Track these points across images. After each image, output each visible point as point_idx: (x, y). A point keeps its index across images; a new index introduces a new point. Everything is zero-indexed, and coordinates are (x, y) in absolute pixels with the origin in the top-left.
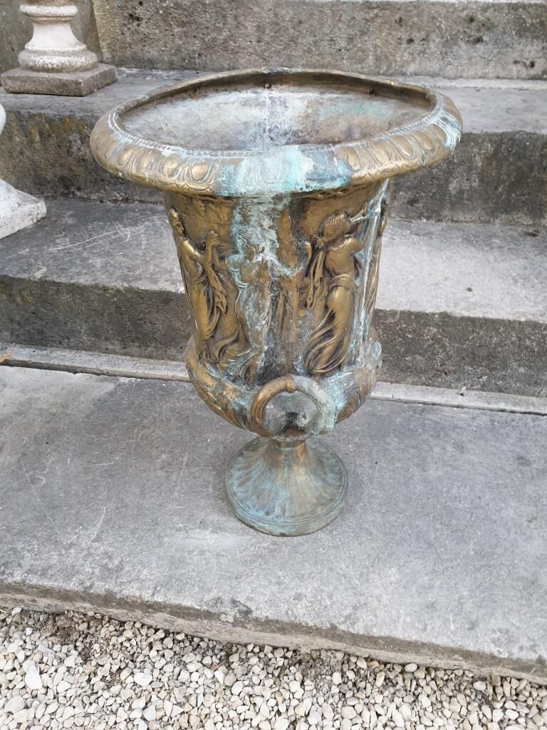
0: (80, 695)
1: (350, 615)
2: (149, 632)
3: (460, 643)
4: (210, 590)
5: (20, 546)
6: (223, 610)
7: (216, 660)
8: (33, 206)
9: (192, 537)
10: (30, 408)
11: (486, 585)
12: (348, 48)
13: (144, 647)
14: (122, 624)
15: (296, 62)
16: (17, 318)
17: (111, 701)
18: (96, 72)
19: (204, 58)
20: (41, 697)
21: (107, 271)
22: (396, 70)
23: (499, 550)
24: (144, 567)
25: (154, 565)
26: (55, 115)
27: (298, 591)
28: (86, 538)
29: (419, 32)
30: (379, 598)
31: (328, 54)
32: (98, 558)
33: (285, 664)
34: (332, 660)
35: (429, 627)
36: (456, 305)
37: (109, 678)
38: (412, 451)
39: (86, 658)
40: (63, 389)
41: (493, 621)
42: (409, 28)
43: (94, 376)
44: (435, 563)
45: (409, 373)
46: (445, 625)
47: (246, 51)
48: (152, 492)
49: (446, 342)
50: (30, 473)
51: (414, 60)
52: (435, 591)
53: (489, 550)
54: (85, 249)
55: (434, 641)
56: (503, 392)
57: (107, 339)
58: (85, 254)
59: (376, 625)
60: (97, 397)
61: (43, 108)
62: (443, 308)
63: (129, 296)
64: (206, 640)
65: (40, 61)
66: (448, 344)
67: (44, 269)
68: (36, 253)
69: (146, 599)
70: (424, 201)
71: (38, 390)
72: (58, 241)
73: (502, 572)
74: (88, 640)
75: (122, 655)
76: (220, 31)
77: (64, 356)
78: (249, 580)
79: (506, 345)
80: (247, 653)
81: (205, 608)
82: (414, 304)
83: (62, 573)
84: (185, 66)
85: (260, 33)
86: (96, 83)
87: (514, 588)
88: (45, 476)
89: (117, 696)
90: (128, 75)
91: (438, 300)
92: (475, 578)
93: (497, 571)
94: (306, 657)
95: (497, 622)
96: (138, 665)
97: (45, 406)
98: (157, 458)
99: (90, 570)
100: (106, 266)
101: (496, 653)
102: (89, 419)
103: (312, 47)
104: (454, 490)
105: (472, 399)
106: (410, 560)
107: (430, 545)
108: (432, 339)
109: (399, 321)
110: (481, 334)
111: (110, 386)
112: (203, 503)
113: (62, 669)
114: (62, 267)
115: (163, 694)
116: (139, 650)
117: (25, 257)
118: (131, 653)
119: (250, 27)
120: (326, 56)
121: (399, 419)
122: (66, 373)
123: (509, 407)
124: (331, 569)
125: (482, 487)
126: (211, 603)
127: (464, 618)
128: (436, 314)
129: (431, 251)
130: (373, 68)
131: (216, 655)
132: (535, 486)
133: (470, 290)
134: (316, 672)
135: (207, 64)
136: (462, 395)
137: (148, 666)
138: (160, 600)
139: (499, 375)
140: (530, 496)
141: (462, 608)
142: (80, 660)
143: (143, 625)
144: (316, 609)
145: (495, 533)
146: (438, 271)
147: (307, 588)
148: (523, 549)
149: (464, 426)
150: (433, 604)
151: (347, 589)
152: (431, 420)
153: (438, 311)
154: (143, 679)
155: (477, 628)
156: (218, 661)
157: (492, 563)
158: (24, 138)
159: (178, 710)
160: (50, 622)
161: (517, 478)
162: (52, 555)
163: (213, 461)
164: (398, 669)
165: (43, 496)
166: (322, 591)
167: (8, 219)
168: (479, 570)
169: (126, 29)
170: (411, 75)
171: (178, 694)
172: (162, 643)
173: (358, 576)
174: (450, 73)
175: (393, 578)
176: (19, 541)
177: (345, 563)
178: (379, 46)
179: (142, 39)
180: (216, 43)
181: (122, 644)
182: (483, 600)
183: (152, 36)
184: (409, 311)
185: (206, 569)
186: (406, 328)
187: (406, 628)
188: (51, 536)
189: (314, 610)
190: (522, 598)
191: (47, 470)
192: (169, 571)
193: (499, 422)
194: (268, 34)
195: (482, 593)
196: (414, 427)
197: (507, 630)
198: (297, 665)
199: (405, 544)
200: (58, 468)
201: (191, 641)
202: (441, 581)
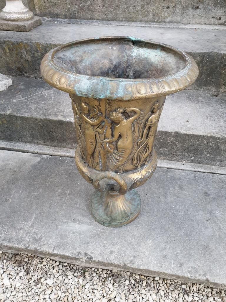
0: (25, 288)
1: (132, 260)
2: (53, 262)
3: (175, 272)
4: (76, 249)
6: (81, 257)
7: (79, 274)
8: (6, 81)
9: (70, 226)
10: (6, 168)
11: (188, 248)
12: (141, 10)
13: (51, 268)
14: (42, 259)
15: (119, 16)
17: (37, 291)
18: (33, 21)
19: (79, 13)
20: (9, 288)
21: (37, 111)
22: (162, 20)
23: (194, 233)
24: (50, 238)
25: (54, 238)
26: (15, 41)
27: (112, 250)
28: (27, 225)
29: (172, 3)
30: (144, 253)
31: (132, 13)
32: (31, 234)
33: (107, 276)
34: (126, 275)
35: (163, 266)
36: (182, 128)
37: (36, 281)
38: (161, 189)
39: (28, 273)
40: (19, 160)
41: (189, 263)
42: (167, 2)
43: (32, 154)
44: (168, 239)
45: (162, 155)
46: (170, 265)
47: (97, 11)
48: (54, 206)
49: (177, 143)
50: (5, 197)
51: (169, 16)
52: (167, 250)
53: (190, 233)
54: (28, 101)
55: (165, 271)
56: (200, 163)
57: (37, 139)
58: (28, 103)
59: (142, 265)
60: (33, 164)
61: (10, 38)
62: (176, 130)
63: (46, 122)
64: (76, 266)
65: (9, 16)
66: (177, 144)
67: (11, 110)
68: (7, 102)
69: (51, 252)
71: (9, 160)
72: (17, 97)
73: (194, 243)
74: (28, 265)
75: (42, 271)
76: (86, 2)
77: (20, 145)
78: (92, 245)
79: (202, 145)
80: (92, 271)
81: (74, 256)
82: (164, 128)
83: (17, 241)
84: (72, 17)
85: (103, 3)
86: (33, 26)
87: (199, 250)
88: (10, 198)
89: (40, 288)
90: (47, 21)
91: (174, 126)
92: (184, 245)
93: (192, 242)
94: (115, 273)
95: (191, 264)
96: (48, 276)
97: (12, 168)
98: (57, 191)
99: (28, 239)
100: (37, 108)
101: (189, 277)
102: (30, 173)
103: (126, 10)
104: (177, 207)
105: (187, 167)
106: (158, 237)
107: (166, 230)
108: (171, 142)
109: (158, 135)
110: (192, 141)
111: (39, 159)
112: (74, 211)
113: (18, 277)
114: (18, 109)
115: (58, 288)
116: (49, 270)
117: (3, 104)
118: (46, 271)
120: (132, 14)
121: (157, 175)
122: (21, 153)
123: (202, 170)
124: (125, 241)
125: (189, 205)
126: (76, 254)
127: (178, 262)
128: (173, 132)
129: (173, 103)
130: (152, 19)
131: (80, 272)
132: (211, 205)
133: (188, 121)
134: (119, 280)
135: (81, 16)
136: (183, 164)
137: (52, 276)
138: (56, 253)
139: (199, 157)
140: (208, 210)
141: (177, 258)
142: (25, 274)
143: (51, 259)
144: (119, 258)
145: (193, 225)
146: (175, 113)
147: (115, 249)
148: (203, 232)
149: (184, 178)
150: (166, 256)
151: (131, 249)
152: (170, 176)
153: (174, 131)
154: (50, 282)
155: (183, 266)
156: (80, 275)
157: (191, 239)
158: (2, 51)
159: (64, 295)
160: (13, 258)
161: (204, 201)
162: (13, 233)
163: (79, 193)
164: (152, 279)
165: (10, 207)
166: (121, 250)
168: (185, 242)
170: (168, 22)
171: (63, 288)
172: (58, 267)
173: (136, 244)
174: (185, 21)
175: (150, 245)
177: (131, 238)
178: (154, 10)
179: (53, 5)
180: (85, 7)
181: (42, 267)
182: (186, 254)
183: (57, 4)
184: (162, 131)
185: (75, 240)
186: (160, 137)
187: (154, 266)
188: (13, 225)
189: (118, 258)
190: (201, 253)
191: (12, 196)
192: (60, 240)
193: (198, 177)
194: (107, 3)
195: (186, 251)
196: (163, 178)
197: (195, 267)
198: (112, 277)
199: (156, 230)
200: (16, 195)
201: (70, 266)
202: (170, 246)
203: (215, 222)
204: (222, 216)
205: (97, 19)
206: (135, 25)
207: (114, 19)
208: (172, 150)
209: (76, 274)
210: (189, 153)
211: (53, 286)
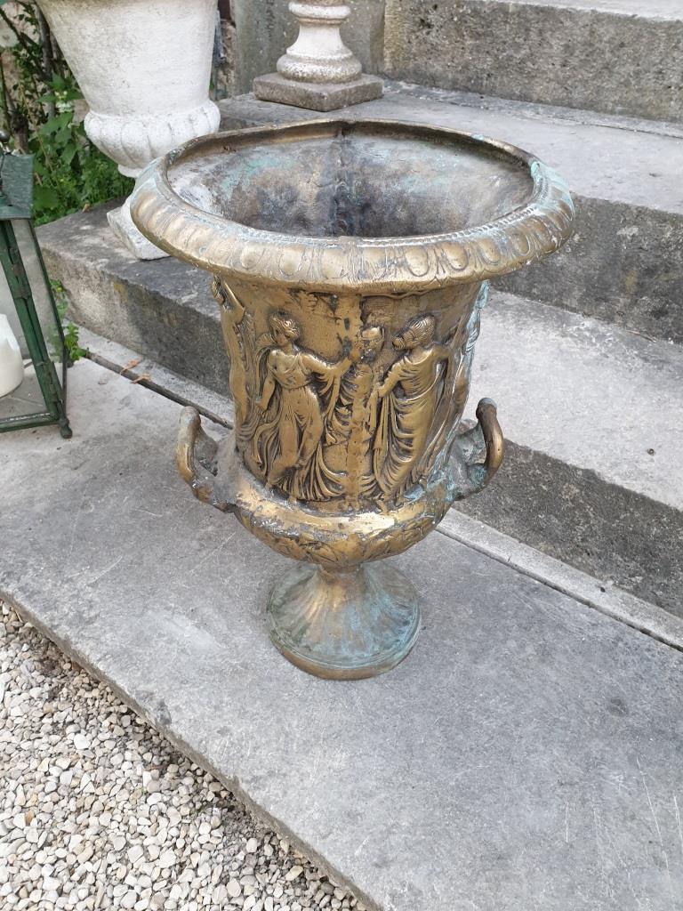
0: (25, 728)
1: (261, 778)
2: (114, 701)
3: (352, 873)
4: (149, 681)
5: (31, 562)
6: (148, 707)
7: (156, 761)
9: (173, 622)
10: (132, 435)
11: (439, 828)
12: (681, 85)
13: (102, 712)
15: (606, 97)
16: (164, 339)
17: (44, 747)
18: (352, 86)
23: (488, 798)
24: (112, 630)
25: (121, 632)
27: (229, 726)
28: (84, 578)
30: (303, 777)
31: (650, 91)
32: (80, 603)
33: (214, 802)
34: (258, 824)
35: (331, 837)
36: (615, 466)
37: (60, 726)
38: (479, 632)
39: (53, 696)
41: (411, 872)
43: (211, 421)
44: (398, 773)
45: (541, 536)
46: (351, 844)
47: (545, 76)
48: (173, 560)
49: (590, 510)
50: (87, 497)
52: (371, 802)
53: (477, 791)
55: (326, 854)
56: (663, 607)
59: (277, 803)
62: (593, 465)
64: (162, 737)
65: (306, 69)
66: (592, 515)
67: (195, 295)
69: (92, 662)
70: (675, 315)
71: (151, 419)
73: (470, 824)
74: (63, 681)
75: (82, 710)
76: (518, 47)
77: (196, 392)
78: (191, 690)
79: (669, 543)
80: (189, 770)
81: (133, 696)
82: (556, 447)
83: (44, 602)
84: (470, 87)
85: (567, 55)
86: (347, 98)
88: (96, 504)
89: (53, 745)
90: (402, 92)
91: (594, 452)
92: (432, 814)
93: (465, 820)
94: (239, 807)
95: (416, 877)
96: (87, 727)
97: (145, 437)
98: (203, 528)
99: (67, 611)
103: (631, 79)
104: (493, 700)
105: (612, 600)
106: (372, 754)
107: (410, 748)
108: (571, 501)
109: (532, 463)
110: (636, 516)
112: (209, 591)
113: (25, 695)
115: (88, 766)
116: (95, 714)
117: (189, 278)
118: (89, 713)
119: (556, 45)
120: (648, 93)
121: (495, 589)
123: (658, 631)
124: (279, 720)
125: (533, 713)
126: (142, 695)
127: (379, 850)
128: (580, 469)
129: (645, 386)
131: (160, 756)
132: (607, 745)
133: (651, 452)
134: (238, 827)
135: (495, 88)
136: (603, 590)
137: (94, 732)
138: (101, 669)
139: (658, 582)
140: (588, 755)
141: (387, 837)
142: (46, 696)
144: (231, 754)
145: (502, 775)
146: (629, 415)
147: (240, 727)
148: (522, 811)
149: (574, 630)
150: (359, 814)
151: (278, 750)
152: (533, 605)
153: (583, 467)
154: (81, 742)
155: (385, 870)
156: (157, 763)
157: (468, 807)
159: (91, 788)
160: (42, 648)
162: (48, 582)
163: (252, 552)
164: (321, 874)
165: (81, 524)
166: (252, 738)
168: (442, 806)
169: (413, 37)
171: (100, 773)
172: (119, 718)
173: (301, 742)
175: (336, 764)
176: (34, 557)
177: (299, 721)
179: (428, 50)
180: (510, 63)
181: (86, 699)
182: (419, 843)
183: (439, 48)
184: (545, 455)
185: (162, 659)
186: (540, 475)
187: (306, 824)
188: (60, 564)
189: (229, 753)
190: (470, 866)
191: (103, 500)
192: (129, 644)
193: (626, 644)
194: (577, 57)
195: (424, 835)
196: (506, 606)
197: (420, 892)
198: (226, 810)
199: (382, 734)
200: (112, 502)
201: (147, 730)
202: (388, 795)
203: (584, 801)
204: (626, 794)
205: (539, 101)
206: (647, 129)
207: (589, 106)
208: (575, 530)
209: (148, 757)
210: (627, 559)
211: (81, 756)
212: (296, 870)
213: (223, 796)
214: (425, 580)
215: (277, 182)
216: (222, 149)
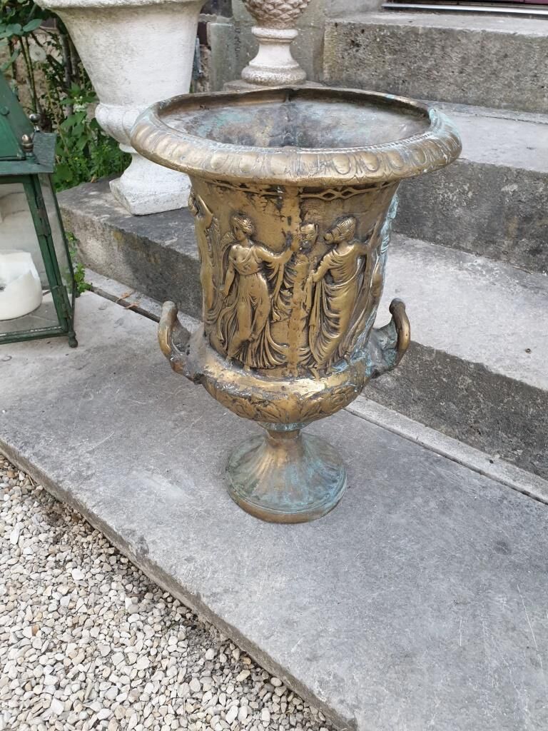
1: (218, 594)
2: (105, 545)
3: (289, 665)
4: (132, 522)
5: (43, 434)
6: (131, 541)
7: (135, 590)
10: (124, 346)
11: (358, 633)
13: (95, 553)
14: (92, 529)
15: (494, 96)
16: (151, 275)
17: (49, 578)
19: (407, 84)
23: (398, 612)
24: (104, 485)
25: (111, 486)
27: (194, 555)
28: (84, 447)
30: (251, 594)
31: (528, 90)
32: (81, 465)
33: (181, 621)
34: (216, 638)
35: (273, 638)
36: (499, 360)
37: (61, 563)
38: (392, 491)
39: (56, 541)
41: (335, 665)
44: (326, 592)
45: (443, 421)
46: (288, 644)
47: (446, 81)
48: (154, 435)
49: (480, 397)
50: (88, 390)
52: (305, 614)
53: (389, 607)
55: (268, 651)
56: (539, 475)
59: (230, 612)
62: (482, 360)
64: (140, 572)
66: (482, 401)
67: (175, 240)
68: (180, 227)
69: (88, 508)
71: (139, 334)
73: (383, 631)
74: (65, 530)
75: (78, 551)
76: (426, 59)
78: (165, 529)
79: (543, 420)
80: (161, 598)
81: (120, 533)
82: (454, 347)
83: (52, 464)
85: (463, 64)
87: (383, 650)
88: (95, 395)
91: (483, 351)
92: (353, 623)
93: (379, 628)
94: (201, 626)
95: (340, 669)
96: (83, 564)
97: (134, 347)
98: (177, 412)
99: (70, 470)
101: (316, 692)
103: (513, 82)
104: (403, 541)
105: (499, 470)
106: (306, 578)
107: (336, 575)
108: (466, 390)
109: (435, 360)
110: (517, 399)
112: (181, 458)
113: (35, 539)
114: (189, 241)
115: (82, 592)
116: (89, 554)
117: (170, 228)
118: (84, 553)
119: (455, 57)
120: (526, 92)
121: (406, 460)
123: (536, 493)
124: (233, 552)
125: (435, 551)
126: (126, 532)
127: (311, 648)
128: (472, 363)
131: (139, 587)
132: (494, 575)
133: (528, 351)
134: (199, 640)
135: (409, 91)
136: (491, 462)
137: (88, 568)
139: (535, 453)
140: (478, 583)
141: (317, 640)
142: (51, 541)
143: (104, 537)
144: (195, 576)
145: (409, 595)
146: (511, 325)
147: (202, 557)
148: (425, 623)
149: (468, 491)
150: (295, 622)
151: (232, 573)
152: (436, 472)
153: (474, 361)
154: (78, 574)
155: (315, 662)
156: (136, 592)
157: (381, 619)
159: (84, 609)
160: (49, 504)
161: (481, 560)
162: (56, 450)
163: (215, 430)
164: (264, 677)
165: (83, 409)
166: (212, 564)
167: (175, 196)
168: (361, 617)
169: (346, 54)
171: (92, 598)
172: (108, 558)
173: (250, 568)
175: (278, 585)
176: (46, 431)
177: (249, 553)
179: (357, 63)
180: (420, 72)
181: (82, 543)
182: (343, 644)
184: (445, 353)
185: (143, 506)
186: (441, 369)
187: (253, 628)
188: (66, 437)
189: (193, 575)
190: (382, 662)
191: (100, 392)
192: (118, 495)
193: (510, 502)
194: (472, 66)
195: (347, 638)
196: (415, 472)
197: (343, 680)
198: (190, 628)
199: (314, 564)
200: (107, 393)
201: (129, 568)
202: (318, 609)
203: (474, 616)
204: (509, 612)
205: (442, 100)
206: (525, 119)
207: (481, 102)
208: (469, 414)
209: (129, 587)
210: (510, 435)
211: (77, 585)
212: (244, 673)
213: (188, 618)
214: (350, 453)
215: (239, 132)
216: (199, 107)
